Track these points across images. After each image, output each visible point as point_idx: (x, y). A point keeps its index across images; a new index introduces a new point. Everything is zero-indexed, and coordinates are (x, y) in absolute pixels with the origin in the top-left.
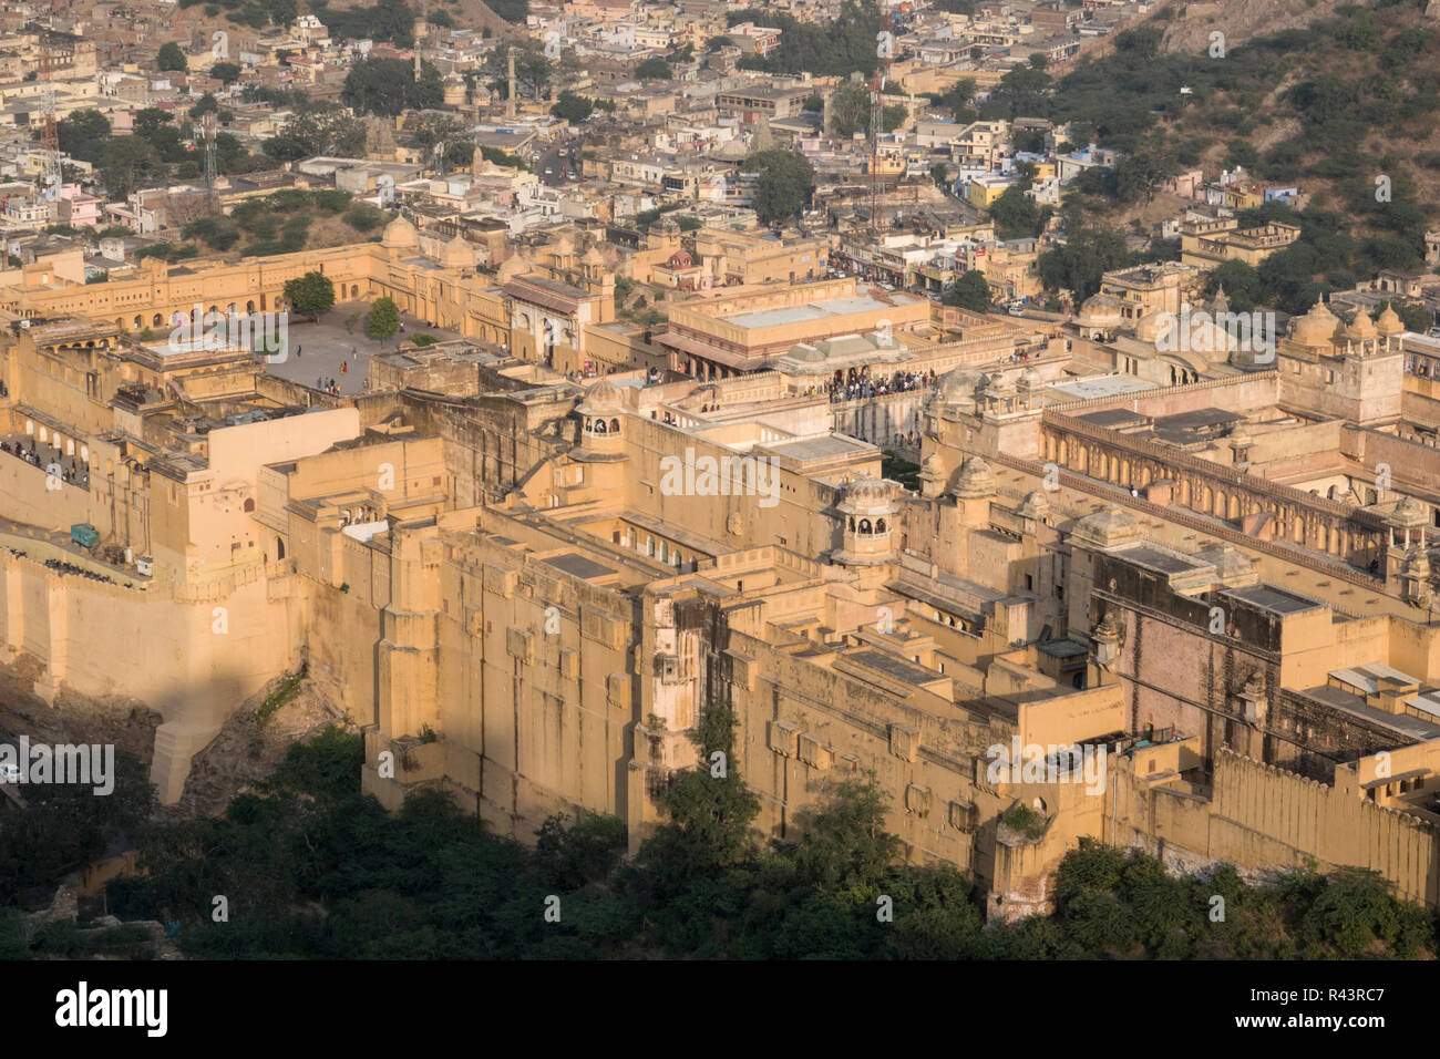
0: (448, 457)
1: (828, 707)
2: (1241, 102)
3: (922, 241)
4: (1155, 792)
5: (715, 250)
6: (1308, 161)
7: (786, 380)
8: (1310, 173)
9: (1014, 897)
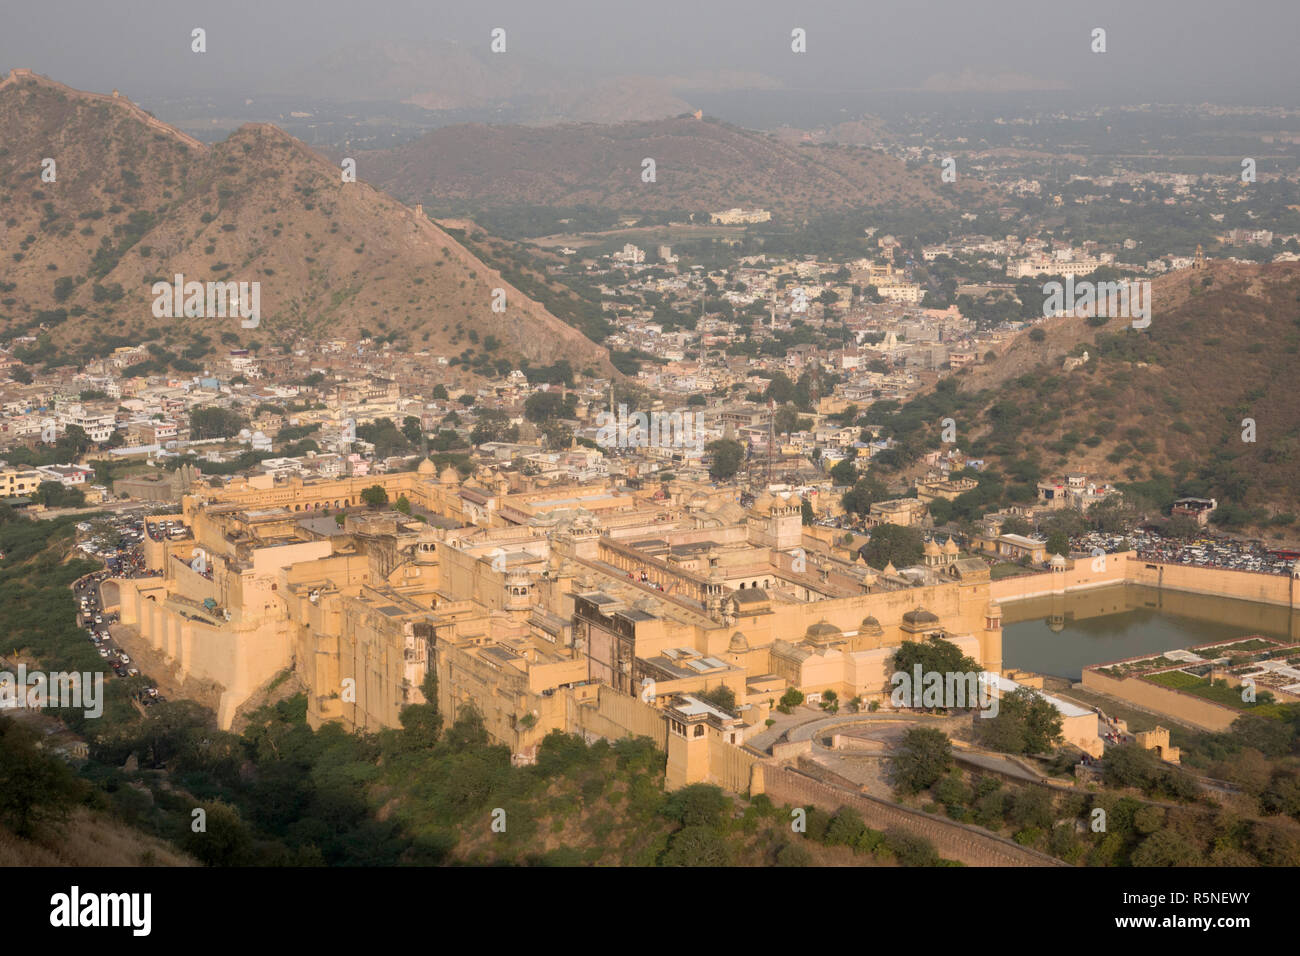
0: (370, 565)
1: (467, 671)
2: (966, 416)
3: (790, 487)
4: (582, 706)
5: (678, 491)
6: (991, 446)
7: (531, 529)
8: (990, 453)
9: (521, 756)
